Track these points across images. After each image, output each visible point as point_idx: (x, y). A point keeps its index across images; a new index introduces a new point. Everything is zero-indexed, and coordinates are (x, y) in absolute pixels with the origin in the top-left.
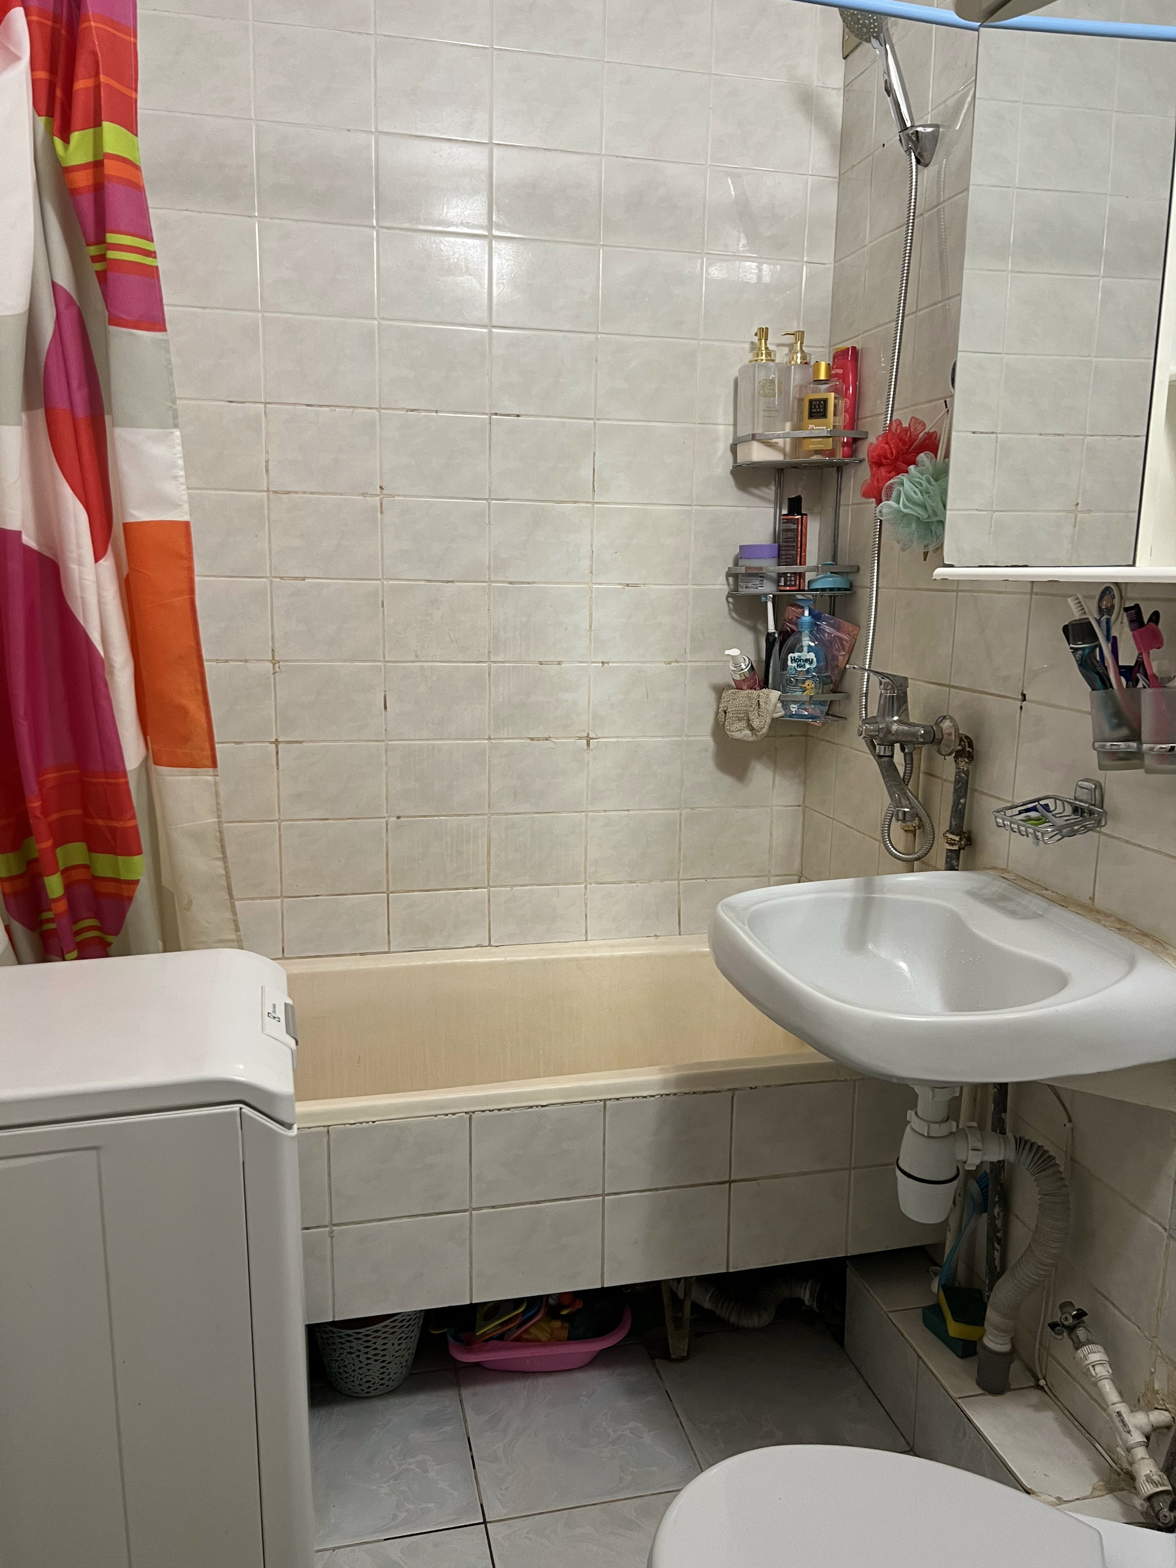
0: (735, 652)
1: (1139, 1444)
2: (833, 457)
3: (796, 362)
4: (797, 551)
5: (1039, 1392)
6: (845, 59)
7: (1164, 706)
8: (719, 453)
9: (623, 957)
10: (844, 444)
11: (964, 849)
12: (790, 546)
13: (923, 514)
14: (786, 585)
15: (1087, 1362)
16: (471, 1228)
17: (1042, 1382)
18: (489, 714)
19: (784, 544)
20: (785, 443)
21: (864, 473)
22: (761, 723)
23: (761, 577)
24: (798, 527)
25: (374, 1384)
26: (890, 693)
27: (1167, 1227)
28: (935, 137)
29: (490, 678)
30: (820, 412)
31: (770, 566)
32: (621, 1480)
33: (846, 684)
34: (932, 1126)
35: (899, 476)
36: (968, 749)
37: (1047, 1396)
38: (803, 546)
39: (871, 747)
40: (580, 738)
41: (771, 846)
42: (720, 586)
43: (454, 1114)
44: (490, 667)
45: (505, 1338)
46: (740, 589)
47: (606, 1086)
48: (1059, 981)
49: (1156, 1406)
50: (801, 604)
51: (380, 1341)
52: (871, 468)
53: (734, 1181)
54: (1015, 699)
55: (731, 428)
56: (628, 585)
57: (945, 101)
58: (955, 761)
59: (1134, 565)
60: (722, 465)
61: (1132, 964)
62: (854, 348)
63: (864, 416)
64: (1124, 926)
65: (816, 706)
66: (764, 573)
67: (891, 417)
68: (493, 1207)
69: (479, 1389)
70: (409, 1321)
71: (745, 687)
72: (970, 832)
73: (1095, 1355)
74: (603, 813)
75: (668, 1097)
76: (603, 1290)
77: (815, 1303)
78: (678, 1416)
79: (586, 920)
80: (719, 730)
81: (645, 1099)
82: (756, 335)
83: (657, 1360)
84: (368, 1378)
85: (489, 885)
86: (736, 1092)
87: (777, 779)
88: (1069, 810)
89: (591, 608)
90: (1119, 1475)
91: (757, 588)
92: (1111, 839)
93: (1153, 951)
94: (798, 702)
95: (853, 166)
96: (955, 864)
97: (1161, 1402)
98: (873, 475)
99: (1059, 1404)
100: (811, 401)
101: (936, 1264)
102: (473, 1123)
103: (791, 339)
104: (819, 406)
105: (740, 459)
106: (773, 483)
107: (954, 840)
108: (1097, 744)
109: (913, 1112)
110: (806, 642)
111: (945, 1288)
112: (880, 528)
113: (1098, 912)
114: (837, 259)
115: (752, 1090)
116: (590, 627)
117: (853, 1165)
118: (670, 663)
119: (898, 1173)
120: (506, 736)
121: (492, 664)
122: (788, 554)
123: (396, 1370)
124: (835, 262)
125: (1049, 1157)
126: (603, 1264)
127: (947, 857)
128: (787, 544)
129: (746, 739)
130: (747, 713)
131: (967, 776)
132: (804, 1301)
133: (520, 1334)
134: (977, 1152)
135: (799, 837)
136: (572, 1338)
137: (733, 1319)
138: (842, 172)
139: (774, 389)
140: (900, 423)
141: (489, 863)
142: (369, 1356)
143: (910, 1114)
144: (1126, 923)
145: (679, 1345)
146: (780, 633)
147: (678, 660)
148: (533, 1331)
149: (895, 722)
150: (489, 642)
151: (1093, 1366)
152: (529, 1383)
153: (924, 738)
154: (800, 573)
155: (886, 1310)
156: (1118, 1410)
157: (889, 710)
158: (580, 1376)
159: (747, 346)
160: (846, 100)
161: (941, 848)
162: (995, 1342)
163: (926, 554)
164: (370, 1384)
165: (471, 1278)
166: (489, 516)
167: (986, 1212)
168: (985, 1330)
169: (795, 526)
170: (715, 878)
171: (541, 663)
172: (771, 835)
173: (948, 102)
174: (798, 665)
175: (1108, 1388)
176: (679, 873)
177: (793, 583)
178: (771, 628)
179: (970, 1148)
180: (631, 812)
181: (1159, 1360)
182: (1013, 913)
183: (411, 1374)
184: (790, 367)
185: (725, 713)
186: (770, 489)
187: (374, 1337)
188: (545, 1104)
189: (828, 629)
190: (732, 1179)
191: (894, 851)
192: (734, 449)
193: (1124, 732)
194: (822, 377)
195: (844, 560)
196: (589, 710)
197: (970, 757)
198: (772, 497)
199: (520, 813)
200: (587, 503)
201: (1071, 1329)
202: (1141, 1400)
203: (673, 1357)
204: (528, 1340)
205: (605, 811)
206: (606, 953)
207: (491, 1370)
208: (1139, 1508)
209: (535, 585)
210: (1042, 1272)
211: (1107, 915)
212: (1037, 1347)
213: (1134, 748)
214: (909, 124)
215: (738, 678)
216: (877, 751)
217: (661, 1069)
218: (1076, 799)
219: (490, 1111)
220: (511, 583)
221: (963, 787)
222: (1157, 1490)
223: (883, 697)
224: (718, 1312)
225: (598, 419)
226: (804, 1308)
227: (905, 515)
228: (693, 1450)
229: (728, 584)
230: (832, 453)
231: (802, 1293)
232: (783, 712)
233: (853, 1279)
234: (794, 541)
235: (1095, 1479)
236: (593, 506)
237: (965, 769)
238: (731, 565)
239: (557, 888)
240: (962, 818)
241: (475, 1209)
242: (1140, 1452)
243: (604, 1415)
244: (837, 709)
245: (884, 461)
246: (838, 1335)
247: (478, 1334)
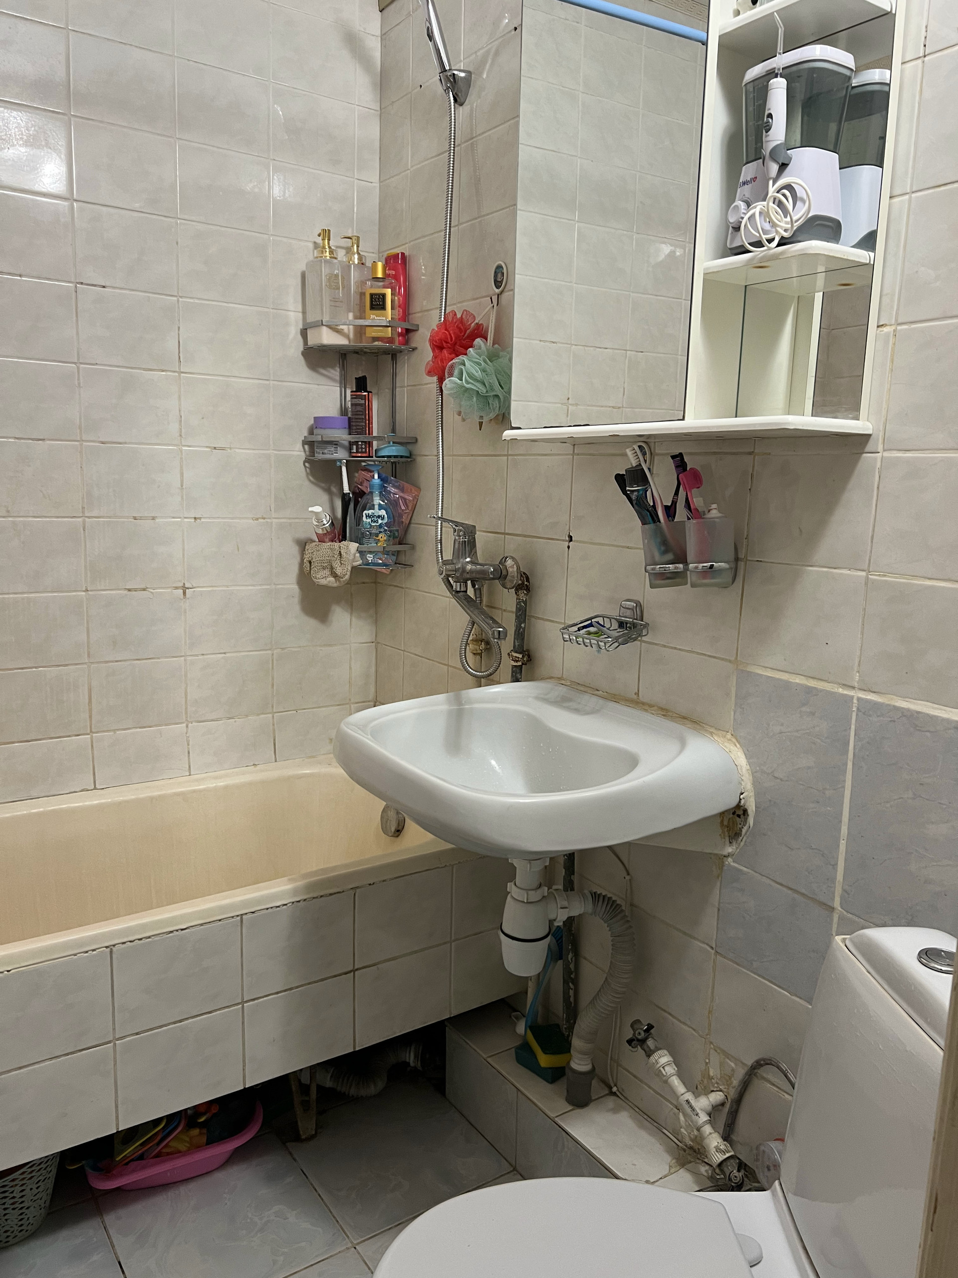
0: (318, 509)
1: (706, 1122)
2: (392, 343)
3: (354, 262)
4: (366, 423)
5: (613, 1098)
6: (381, 11)
7: (706, 532)
8: (291, 336)
9: (226, 787)
10: (400, 335)
11: (526, 664)
12: (360, 419)
13: (482, 390)
14: (357, 452)
15: (658, 1065)
16: (115, 1058)
17: (615, 1089)
18: (85, 567)
19: (353, 417)
20: (349, 328)
21: (427, 354)
22: (344, 571)
23: (335, 444)
24: (365, 402)
25: (13, 1232)
26: (463, 538)
27: (714, 946)
28: (468, 80)
29: (84, 533)
30: (380, 305)
31: (342, 435)
32: (275, 1262)
33: (410, 538)
34: (530, 892)
35: (460, 357)
36: (526, 583)
37: (619, 1099)
38: (370, 419)
39: (449, 587)
40: (176, 588)
41: (350, 678)
42: (298, 453)
43: (94, 950)
44: (84, 522)
45: (145, 1157)
46: (316, 455)
47: (242, 901)
48: (631, 762)
49: (712, 1089)
50: (372, 468)
51: (18, 1189)
52: (433, 350)
53: (357, 970)
54: (563, 540)
55: (300, 315)
56: (215, 448)
57: (476, 52)
58: (516, 593)
59: (683, 419)
60: (295, 347)
61: (683, 744)
62: (403, 254)
63: (413, 312)
64: (665, 712)
65: (388, 556)
66: (338, 442)
67: (445, 310)
68: (137, 1034)
69: (122, 1212)
70: (46, 1162)
71: (327, 540)
72: (528, 651)
73: (663, 1059)
74: (201, 657)
75: (299, 904)
76: (245, 1091)
77: (419, 1063)
78: (316, 1190)
79: (189, 756)
80: (305, 578)
81: (278, 909)
82: (319, 235)
83: (288, 1144)
84: (6, 1228)
85: (91, 731)
86: (358, 890)
87: (354, 619)
88: (615, 625)
89: (181, 467)
90: (685, 1151)
91: (332, 454)
92: (651, 646)
93: (695, 729)
94: (374, 552)
95: (393, 102)
96: (520, 677)
97: (716, 1085)
98: (435, 357)
99: (630, 1104)
100: (372, 295)
101: (516, 1011)
102: (114, 956)
103: (348, 243)
104: (379, 299)
105: (311, 342)
106: (338, 365)
107: (518, 658)
108: (649, 568)
109: (512, 884)
110: (377, 501)
111: (533, 1028)
112: (442, 403)
113: (643, 704)
114: (381, 180)
115: (371, 886)
116: (182, 486)
117: (453, 938)
118: (257, 519)
119: (502, 936)
120: (103, 588)
121: (87, 519)
122: (358, 425)
123: (34, 1213)
124: (380, 182)
125: (618, 905)
126: (244, 1066)
127: (513, 672)
128: (357, 417)
129: (330, 585)
130: (330, 561)
131: (526, 604)
132: (409, 1063)
133: (161, 1149)
134: (565, 910)
135: (373, 669)
136: (210, 1142)
137: (353, 1092)
138: (382, 107)
139: (338, 283)
140: (455, 314)
141: (90, 710)
142: (6, 1206)
143: (510, 886)
144: (667, 710)
145: (306, 1126)
146: (353, 493)
147: (264, 516)
148: (172, 1144)
149: (468, 562)
150: (83, 498)
151: (663, 1068)
152: (171, 1193)
153: (494, 575)
154: (369, 442)
155: (485, 1056)
156: (686, 1099)
157: (462, 554)
158: (219, 1175)
159: (311, 245)
160: (384, 46)
161: (508, 664)
162: (580, 1064)
163: (481, 424)
164: (8, 1234)
165: (117, 1107)
166: (79, 379)
167: (560, 959)
168: (571, 1056)
169: (363, 402)
170: (305, 709)
171: (135, 518)
172: (350, 668)
173: (479, 54)
174: (372, 521)
175: (676, 1082)
176: (273, 707)
177: (364, 450)
178: (346, 489)
179: (559, 907)
180: (228, 655)
181: (712, 1051)
182: (577, 711)
183: (49, 1214)
184: (349, 267)
185: (310, 562)
186: (336, 370)
187: (12, 1187)
188: (185, 927)
189: (393, 490)
190: (356, 967)
191: (470, 670)
192: (304, 333)
193: (670, 556)
194: (380, 275)
195: (403, 432)
196: (184, 562)
197: (528, 589)
198: (338, 378)
199: (120, 661)
200: (174, 372)
201: (642, 1042)
202: (699, 1087)
203: (303, 1137)
204: (168, 1154)
205: (203, 655)
206: (211, 784)
207: (132, 1190)
208: (705, 1174)
209: (126, 445)
210: (618, 1000)
211: (651, 706)
212: (609, 1061)
213: (680, 569)
214: (447, 68)
215: (320, 531)
216: (454, 588)
217: (289, 880)
218: (620, 616)
219: (130, 942)
220: (103, 443)
221: (523, 614)
222: (725, 1157)
223: (457, 543)
224: (339, 1089)
225: (181, 297)
226: (409, 1069)
227: (467, 389)
228: (334, 1217)
229: (305, 451)
230: (390, 340)
231: (407, 1055)
232: (361, 561)
233: (451, 1035)
234: (362, 415)
235: (668, 1158)
236: (179, 376)
237: (524, 599)
238: (306, 434)
239: (159, 729)
240: (523, 639)
241: (118, 1039)
242: (707, 1129)
243: (248, 1207)
244: (404, 558)
245: (444, 344)
246: (439, 1086)
247: (117, 1159)
